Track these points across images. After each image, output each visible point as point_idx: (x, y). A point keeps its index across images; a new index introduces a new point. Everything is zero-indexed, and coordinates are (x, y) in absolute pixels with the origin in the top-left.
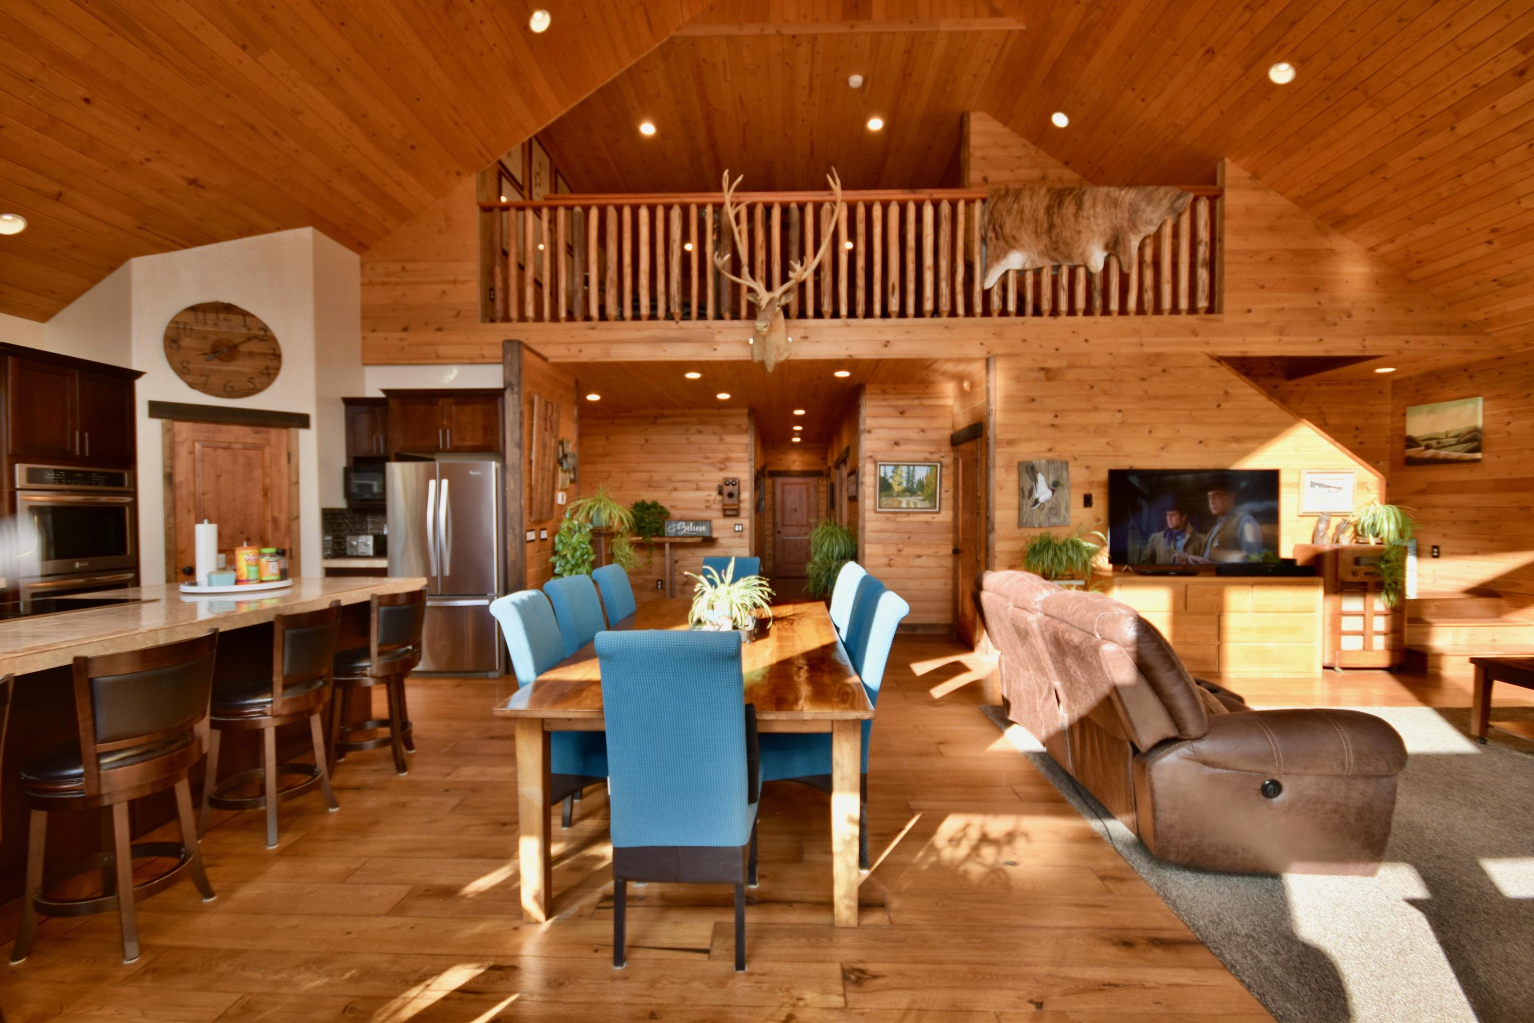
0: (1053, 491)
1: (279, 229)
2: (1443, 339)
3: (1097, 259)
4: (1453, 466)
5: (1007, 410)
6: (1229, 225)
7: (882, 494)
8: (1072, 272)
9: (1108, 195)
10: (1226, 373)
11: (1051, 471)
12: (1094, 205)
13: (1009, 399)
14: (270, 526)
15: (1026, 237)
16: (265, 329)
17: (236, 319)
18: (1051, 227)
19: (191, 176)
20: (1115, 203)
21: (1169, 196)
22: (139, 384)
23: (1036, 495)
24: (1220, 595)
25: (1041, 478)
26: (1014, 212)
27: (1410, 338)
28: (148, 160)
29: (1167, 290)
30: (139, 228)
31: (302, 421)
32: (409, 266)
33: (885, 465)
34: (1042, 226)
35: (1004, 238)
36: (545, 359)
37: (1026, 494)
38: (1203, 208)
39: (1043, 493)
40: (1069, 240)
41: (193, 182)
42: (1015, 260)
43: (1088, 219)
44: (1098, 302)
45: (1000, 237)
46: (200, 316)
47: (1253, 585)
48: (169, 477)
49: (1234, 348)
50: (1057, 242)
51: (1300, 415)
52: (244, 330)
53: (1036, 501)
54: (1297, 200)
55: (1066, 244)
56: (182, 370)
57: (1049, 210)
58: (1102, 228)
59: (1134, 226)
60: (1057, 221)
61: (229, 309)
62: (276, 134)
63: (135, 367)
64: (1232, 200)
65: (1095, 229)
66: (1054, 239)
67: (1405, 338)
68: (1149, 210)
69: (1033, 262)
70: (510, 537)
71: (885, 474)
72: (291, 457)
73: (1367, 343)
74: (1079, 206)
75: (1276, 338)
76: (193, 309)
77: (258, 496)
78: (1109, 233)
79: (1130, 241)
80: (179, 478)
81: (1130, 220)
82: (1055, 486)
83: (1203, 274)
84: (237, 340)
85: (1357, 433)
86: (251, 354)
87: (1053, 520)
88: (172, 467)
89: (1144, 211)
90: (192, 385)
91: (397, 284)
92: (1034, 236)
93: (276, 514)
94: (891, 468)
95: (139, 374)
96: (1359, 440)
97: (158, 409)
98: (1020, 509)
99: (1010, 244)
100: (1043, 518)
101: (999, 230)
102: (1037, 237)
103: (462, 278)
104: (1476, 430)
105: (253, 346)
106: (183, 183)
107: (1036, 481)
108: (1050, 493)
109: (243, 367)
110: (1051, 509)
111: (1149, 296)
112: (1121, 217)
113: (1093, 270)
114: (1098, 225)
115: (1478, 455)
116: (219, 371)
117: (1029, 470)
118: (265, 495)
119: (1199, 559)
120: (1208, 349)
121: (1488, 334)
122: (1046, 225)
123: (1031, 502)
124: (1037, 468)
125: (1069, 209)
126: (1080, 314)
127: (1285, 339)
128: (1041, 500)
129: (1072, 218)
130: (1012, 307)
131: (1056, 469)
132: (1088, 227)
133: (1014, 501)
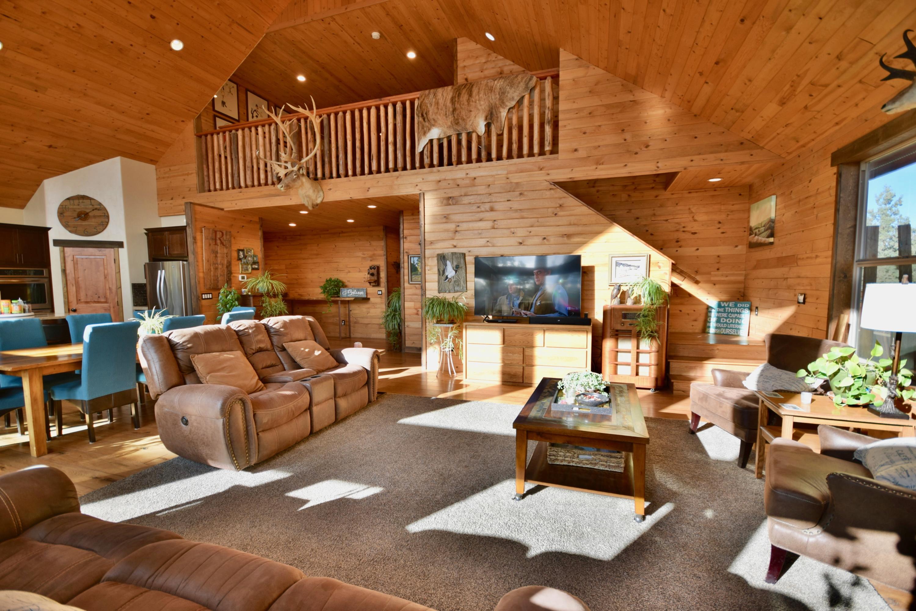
0: (456, 271)
1: (104, 160)
2: (722, 155)
3: (481, 129)
4: (765, 247)
5: (433, 223)
6: (562, 95)
9: (487, 85)
10: (560, 192)
11: (455, 259)
12: (479, 93)
13: (434, 216)
14: (108, 291)
15: (441, 119)
16: (100, 204)
17: (87, 202)
18: (454, 110)
19: (49, 144)
20: (491, 89)
21: (524, 80)
22: (50, 232)
23: (446, 274)
25: (448, 263)
26: (433, 104)
27: (694, 158)
28: (25, 141)
29: (525, 141)
30: (39, 168)
31: (120, 245)
32: (172, 168)
33: (414, 257)
34: (449, 110)
35: (429, 121)
36: (222, 209)
37: (442, 273)
38: (548, 83)
39: (450, 272)
40: (465, 117)
41: (50, 146)
42: (435, 133)
43: (476, 102)
44: (483, 154)
45: (426, 120)
46: (72, 202)
48: (64, 271)
49: (563, 176)
50: (458, 119)
52: (91, 207)
53: (447, 277)
54: (606, 69)
55: (464, 120)
56: (66, 226)
57: (453, 100)
58: (483, 107)
59: (502, 102)
60: (457, 106)
61: (84, 197)
62: (75, 121)
63: (48, 226)
64: (564, 76)
65: (480, 108)
66: (456, 117)
67: (690, 158)
68: (511, 91)
69: (445, 133)
70: (193, 297)
71: (414, 262)
72: (116, 261)
73: (659, 165)
74: (470, 95)
75: (594, 167)
76: (68, 199)
77: (102, 278)
78: (487, 108)
79: (500, 112)
80: (68, 271)
81: (500, 99)
82: (457, 268)
83: (548, 130)
84: (88, 211)
85: (719, 226)
86: (95, 217)
87: (456, 288)
88: (65, 267)
89: (508, 93)
90: (70, 232)
91: (168, 177)
92: (444, 117)
93: (111, 286)
94: (417, 258)
95: (49, 229)
96: (721, 231)
97: (57, 243)
98: (439, 282)
99: (433, 124)
100: (451, 287)
101: (425, 115)
102: (447, 117)
103: (190, 172)
104: (772, 221)
105: (96, 213)
106: (46, 148)
107: (446, 265)
108: (454, 272)
109: (92, 222)
110: (455, 282)
111: (515, 146)
112: (494, 98)
113: (479, 134)
114: (481, 105)
115: (771, 240)
116: (81, 225)
117: (442, 258)
118: (105, 278)
119: (528, 313)
120: (548, 178)
121: (762, 148)
122: (451, 109)
123: (444, 278)
124: (447, 257)
125: (464, 97)
127: (600, 167)
128: (449, 277)
129: (466, 103)
130: (435, 162)
131: (457, 258)
132: (475, 107)
133: (436, 277)
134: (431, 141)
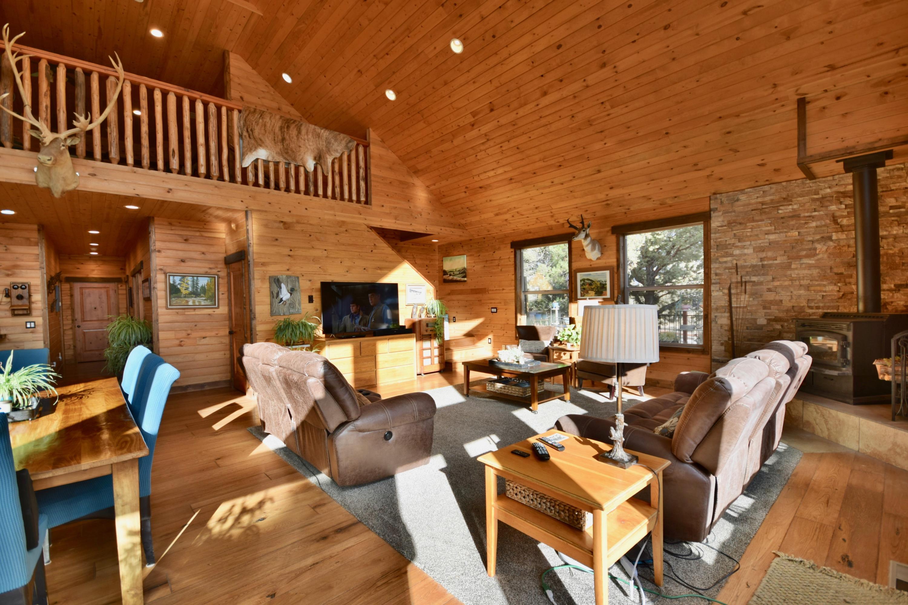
0: (291, 294)
2: (453, 229)
3: (310, 165)
4: (458, 283)
5: (259, 245)
6: (373, 162)
7: (172, 296)
8: (297, 168)
9: (314, 129)
10: (374, 235)
11: (289, 282)
12: (307, 133)
13: (261, 237)
15: (268, 141)
18: (283, 139)
20: (319, 136)
21: (345, 140)
23: (281, 296)
24: (375, 345)
25: (283, 286)
26: (260, 124)
27: (442, 228)
29: (346, 188)
33: (174, 276)
34: (278, 137)
35: (254, 138)
37: (275, 295)
38: (361, 150)
39: (285, 295)
40: (294, 150)
42: (262, 154)
43: (304, 140)
44: (312, 189)
45: (251, 137)
47: (389, 339)
49: (377, 224)
50: (287, 149)
51: (405, 258)
53: (281, 300)
54: (400, 157)
55: (292, 150)
57: (281, 128)
58: (312, 148)
59: (329, 151)
60: (287, 137)
64: (374, 150)
65: (309, 147)
66: (285, 147)
67: (440, 227)
68: (336, 144)
69: (273, 157)
71: (174, 281)
73: (427, 228)
74: (299, 132)
75: (394, 221)
78: (316, 151)
79: (327, 158)
81: (326, 147)
82: (292, 291)
83: (362, 184)
85: (427, 268)
87: (291, 311)
89: (333, 144)
92: (273, 142)
94: (179, 278)
96: (427, 271)
98: (271, 304)
99: (259, 143)
100: (285, 309)
101: (251, 132)
102: (275, 143)
104: (464, 269)
107: (280, 288)
108: (289, 295)
110: (290, 304)
111: (338, 190)
112: (322, 144)
113: (308, 170)
114: (310, 145)
115: (466, 279)
117: (276, 281)
119: (366, 328)
120: (366, 222)
121: (467, 229)
122: (280, 137)
123: (278, 300)
124: (281, 280)
125: (293, 132)
126: (302, 193)
127: (397, 222)
128: (284, 299)
129: (295, 138)
130: (261, 181)
131: (292, 281)
132: (304, 145)
133: (268, 300)
134: (257, 160)
